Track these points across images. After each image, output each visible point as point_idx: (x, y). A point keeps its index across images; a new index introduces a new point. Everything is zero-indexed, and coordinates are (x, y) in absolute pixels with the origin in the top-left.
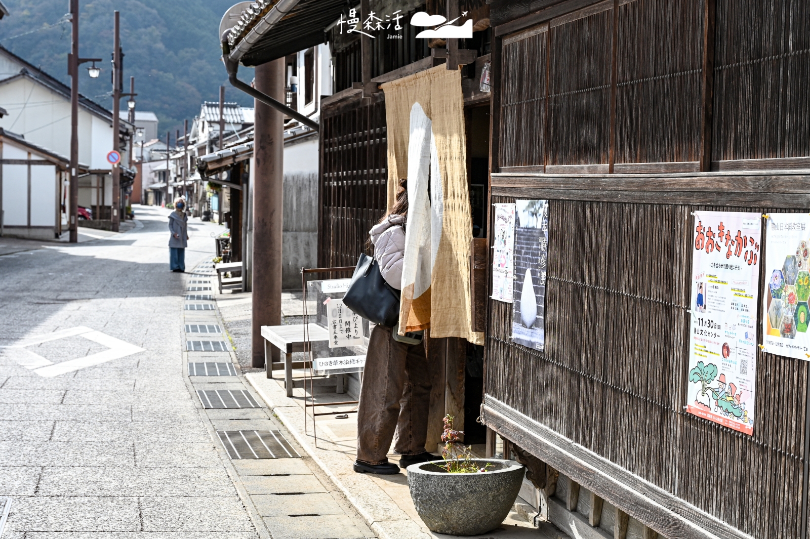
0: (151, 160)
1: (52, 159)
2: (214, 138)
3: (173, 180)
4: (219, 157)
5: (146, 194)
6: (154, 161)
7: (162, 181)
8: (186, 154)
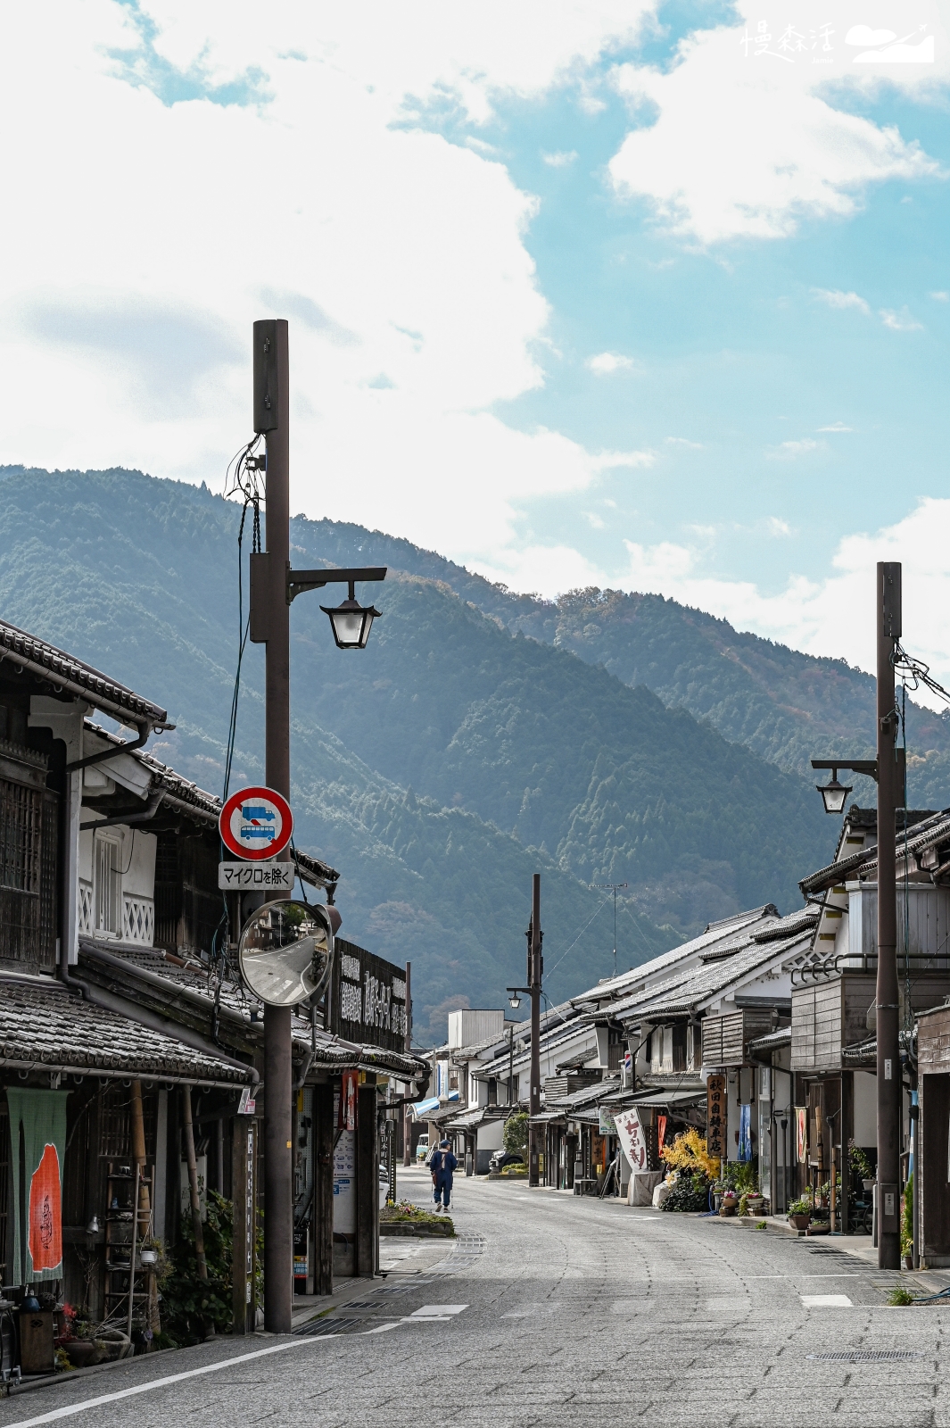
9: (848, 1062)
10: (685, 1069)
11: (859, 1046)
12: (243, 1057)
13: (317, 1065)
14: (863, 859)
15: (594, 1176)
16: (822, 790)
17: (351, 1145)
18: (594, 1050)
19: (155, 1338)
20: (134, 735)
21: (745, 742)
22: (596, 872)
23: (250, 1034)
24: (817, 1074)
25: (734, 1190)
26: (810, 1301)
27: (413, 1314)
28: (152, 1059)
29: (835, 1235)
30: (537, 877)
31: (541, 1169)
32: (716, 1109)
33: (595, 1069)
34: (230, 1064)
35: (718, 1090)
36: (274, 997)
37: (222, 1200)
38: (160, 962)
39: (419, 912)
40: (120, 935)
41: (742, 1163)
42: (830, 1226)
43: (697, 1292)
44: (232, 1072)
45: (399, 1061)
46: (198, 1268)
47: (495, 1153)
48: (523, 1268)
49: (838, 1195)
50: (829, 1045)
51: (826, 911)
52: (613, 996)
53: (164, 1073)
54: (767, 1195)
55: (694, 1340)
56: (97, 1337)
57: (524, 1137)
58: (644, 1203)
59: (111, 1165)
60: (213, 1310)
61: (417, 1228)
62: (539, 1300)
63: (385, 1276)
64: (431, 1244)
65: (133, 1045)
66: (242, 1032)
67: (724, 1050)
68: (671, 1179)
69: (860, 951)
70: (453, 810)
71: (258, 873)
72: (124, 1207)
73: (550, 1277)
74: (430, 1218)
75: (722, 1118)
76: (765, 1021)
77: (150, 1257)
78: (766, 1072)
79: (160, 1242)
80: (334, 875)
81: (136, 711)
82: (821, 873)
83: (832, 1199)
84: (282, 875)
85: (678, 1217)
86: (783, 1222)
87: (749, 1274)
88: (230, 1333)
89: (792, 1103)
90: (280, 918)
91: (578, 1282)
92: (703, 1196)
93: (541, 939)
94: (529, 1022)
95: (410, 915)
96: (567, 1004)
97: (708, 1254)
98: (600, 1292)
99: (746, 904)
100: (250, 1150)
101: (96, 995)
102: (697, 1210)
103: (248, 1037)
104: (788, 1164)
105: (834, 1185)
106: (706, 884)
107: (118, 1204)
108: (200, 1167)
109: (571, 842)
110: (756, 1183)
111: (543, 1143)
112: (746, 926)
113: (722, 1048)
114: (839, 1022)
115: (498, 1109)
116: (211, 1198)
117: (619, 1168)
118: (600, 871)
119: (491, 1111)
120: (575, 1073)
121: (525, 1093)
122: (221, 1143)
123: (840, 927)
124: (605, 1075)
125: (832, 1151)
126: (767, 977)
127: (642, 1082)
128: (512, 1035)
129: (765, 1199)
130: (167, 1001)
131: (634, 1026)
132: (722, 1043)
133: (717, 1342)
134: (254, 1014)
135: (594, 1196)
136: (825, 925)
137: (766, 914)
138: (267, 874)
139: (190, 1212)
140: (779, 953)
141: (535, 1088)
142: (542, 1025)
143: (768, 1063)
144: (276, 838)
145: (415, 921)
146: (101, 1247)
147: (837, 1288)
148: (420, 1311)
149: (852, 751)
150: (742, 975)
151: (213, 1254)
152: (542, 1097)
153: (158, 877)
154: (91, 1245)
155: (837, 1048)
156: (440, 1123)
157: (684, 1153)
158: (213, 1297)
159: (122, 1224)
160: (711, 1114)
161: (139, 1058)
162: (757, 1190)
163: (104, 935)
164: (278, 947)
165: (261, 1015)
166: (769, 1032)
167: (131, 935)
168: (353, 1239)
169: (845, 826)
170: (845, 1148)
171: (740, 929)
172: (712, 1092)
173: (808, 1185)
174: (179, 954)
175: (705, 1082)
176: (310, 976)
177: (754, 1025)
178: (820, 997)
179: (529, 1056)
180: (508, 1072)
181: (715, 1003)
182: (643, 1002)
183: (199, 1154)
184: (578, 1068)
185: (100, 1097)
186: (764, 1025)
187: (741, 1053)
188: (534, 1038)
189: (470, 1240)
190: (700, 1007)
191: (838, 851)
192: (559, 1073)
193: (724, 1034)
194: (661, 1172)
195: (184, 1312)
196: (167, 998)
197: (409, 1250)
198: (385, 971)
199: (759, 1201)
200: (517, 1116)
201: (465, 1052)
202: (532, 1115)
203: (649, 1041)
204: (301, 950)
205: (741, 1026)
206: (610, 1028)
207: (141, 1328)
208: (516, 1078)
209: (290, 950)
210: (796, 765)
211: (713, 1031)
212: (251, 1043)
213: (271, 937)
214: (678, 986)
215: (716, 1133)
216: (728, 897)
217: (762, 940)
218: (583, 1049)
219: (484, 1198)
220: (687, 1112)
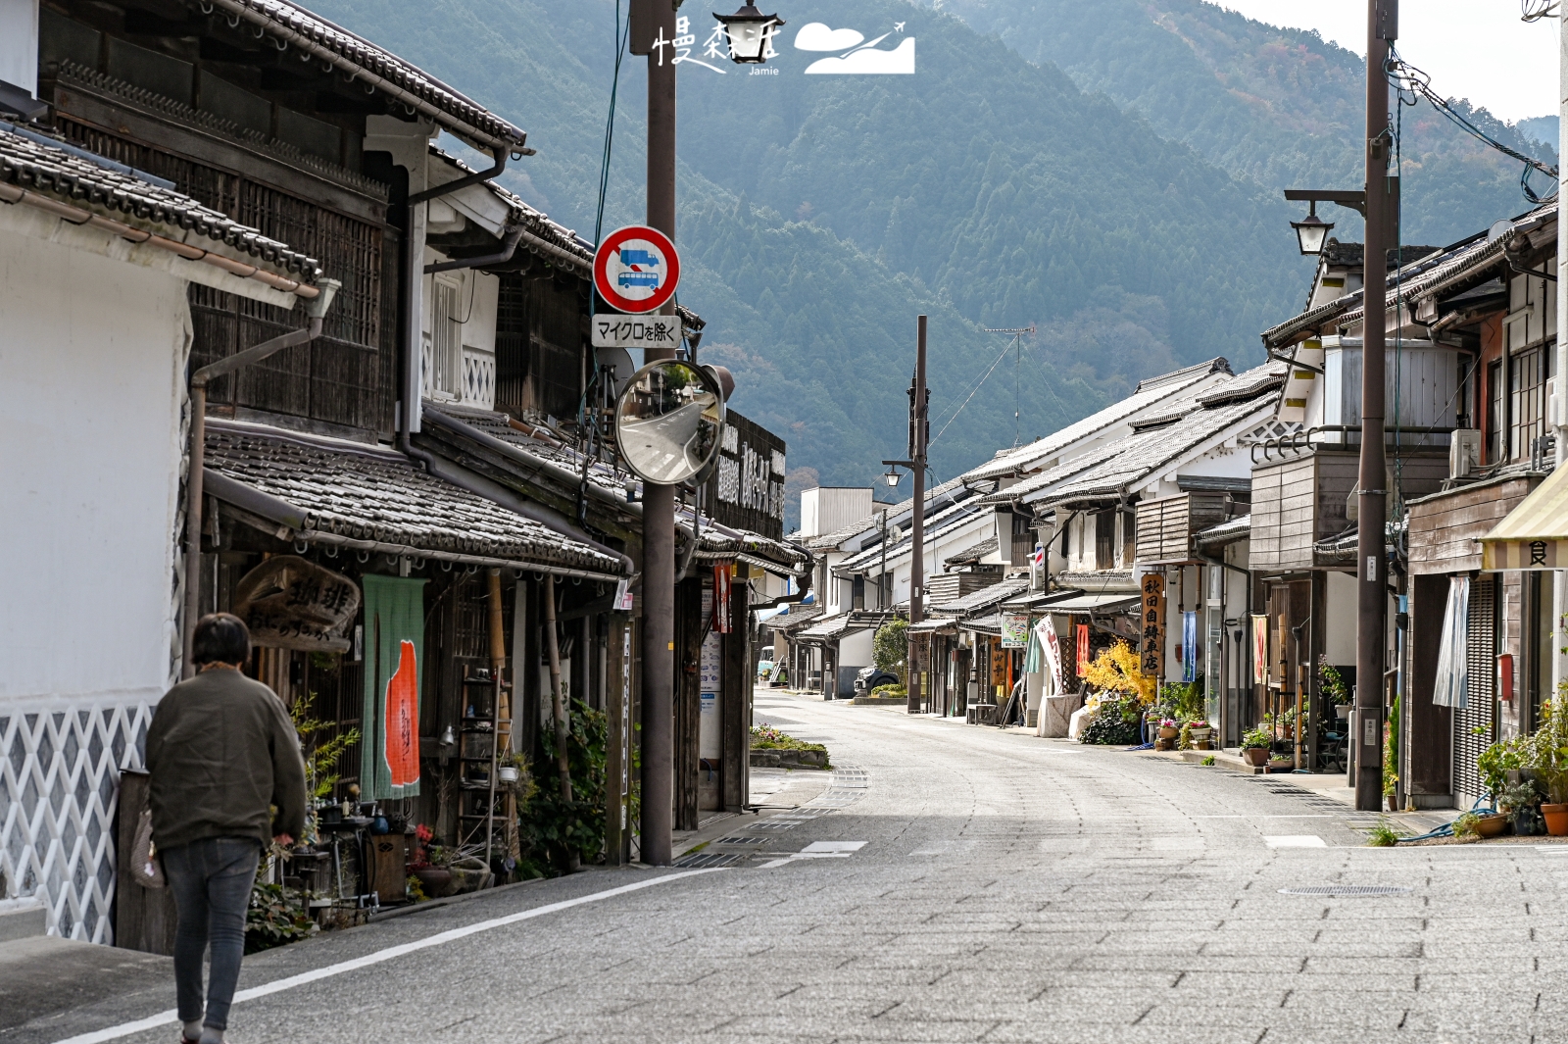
9: (1321, 559)
10: (1112, 566)
11: (1336, 540)
12: (614, 544)
13: (700, 554)
14: (1343, 307)
15: (992, 699)
16: (1297, 226)
17: (716, 652)
18: (992, 542)
19: (517, 869)
20: (487, 162)
21: (1184, 139)
22: (986, 307)
23: (623, 517)
24: (1282, 574)
25: (1173, 718)
26: (1273, 842)
27: (803, 850)
28: (522, 544)
29: (1299, 773)
30: (923, 320)
31: (923, 691)
32: (1152, 616)
33: (995, 566)
34: (600, 551)
35: (1155, 593)
36: (653, 473)
37: (589, 711)
38: (506, 430)
39: (754, 358)
40: (458, 397)
41: (1185, 685)
42: (1294, 763)
43: (1138, 831)
44: (605, 560)
45: (779, 551)
46: (561, 789)
47: (862, 671)
48: (922, 804)
49: (1304, 723)
50: (1298, 538)
51: (1296, 371)
52: (1018, 473)
53: (533, 561)
54: (1214, 724)
55: (1146, 874)
56: (453, 865)
57: (901, 651)
58: (1060, 733)
59: (467, 667)
60: (579, 839)
61: (783, 758)
62: (950, 837)
63: (756, 811)
64: (802, 776)
65: (499, 528)
66: (613, 514)
67: (1164, 544)
68: (1093, 703)
69: (1338, 423)
70: (799, 224)
71: (638, 329)
72: (481, 716)
73: (957, 814)
74: (799, 745)
75: (1160, 628)
76: (1215, 508)
77: (510, 774)
78: (1216, 570)
79: (520, 758)
80: (698, 324)
81: (491, 134)
82: (1290, 324)
83: (1297, 729)
84: (666, 330)
85: (1104, 750)
86: (1234, 756)
87: (1199, 813)
88: (603, 863)
89: (1248, 610)
90: (661, 380)
91: (994, 821)
92: (1134, 725)
93: (927, 399)
94: (910, 503)
95: (742, 361)
96: (957, 481)
97: (1145, 791)
98: (1022, 830)
99: (1184, 356)
100: (626, 652)
101: (441, 468)
102: (1125, 742)
103: (620, 519)
104: (1242, 686)
105: (1299, 713)
106: (1130, 327)
107: (474, 712)
108: (564, 671)
109: (953, 268)
110: (1201, 709)
111: (926, 659)
112: (1190, 385)
113: (1162, 541)
114: (1311, 510)
115: (866, 614)
116: (575, 707)
117: (1025, 690)
118: (991, 308)
119: (857, 617)
120: (969, 569)
121: (902, 594)
122: (587, 645)
123: (1311, 391)
124: (1007, 572)
125: (1299, 670)
126: (1218, 452)
127: (1056, 583)
128: (885, 520)
129: (1213, 730)
130: (525, 477)
131: (1046, 512)
132: (1162, 534)
133: (1175, 876)
134: (631, 494)
135: (992, 725)
136: (1294, 388)
137: (1214, 370)
138: (648, 328)
139: (552, 724)
140: (1234, 422)
141: (917, 589)
142: (927, 505)
143: (1219, 559)
144: (660, 287)
145: (749, 371)
146: (454, 762)
147: (1306, 829)
148: (810, 848)
149: (1325, 153)
150: (1187, 449)
151: (579, 773)
152: (926, 599)
153: (500, 327)
154: (444, 761)
155: (1308, 542)
156: (789, 633)
157: (1109, 671)
158: (579, 823)
159: (477, 735)
160: (1145, 624)
161: (509, 543)
162: (1202, 717)
163: (443, 397)
164: (658, 414)
165: (638, 495)
166: (1220, 521)
167: (471, 397)
168: (718, 765)
169: (1321, 264)
170: (1315, 666)
171: (1181, 389)
172: (1147, 596)
173: (1267, 711)
174: (525, 419)
175: (1138, 584)
176: (695, 450)
177: (1202, 512)
178: (1287, 478)
179: (910, 546)
180: (879, 568)
181: (1151, 484)
182: (1057, 481)
183: (563, 657)
184: (972, 564)
185: (455, 588)
186: (1215, 512)
187: (1186, 547)
188: (916, 524)
189: (849, 773)
190: (1133, 489)
191: (1311, 296)
192: (947, 570)
193: (1164, 523)
194: (1079, 694)
195: (545, 841)
196: (525, 473)
197: (778, 783)
198: (764, 442)
199: (1205, 731)
200: (891, 624)
201: (823, 541)
202: (913, 622)
203: (1066, 531)
204: (684, 418)
205: (1187, 513)
206: (1014, 514)
207: (501, 856)
208: (890, 575)
209: (671, 418)
210: (1250, 170)
211: (1150, 520)
212: (625, 527)
213: (649, 403)
214: (1103, 461)
215: (1152, 646)
216: (1158, 343)
217: (1211, 405)
218: (976, 540)
219: (855, 726)
220: (1113, 621)
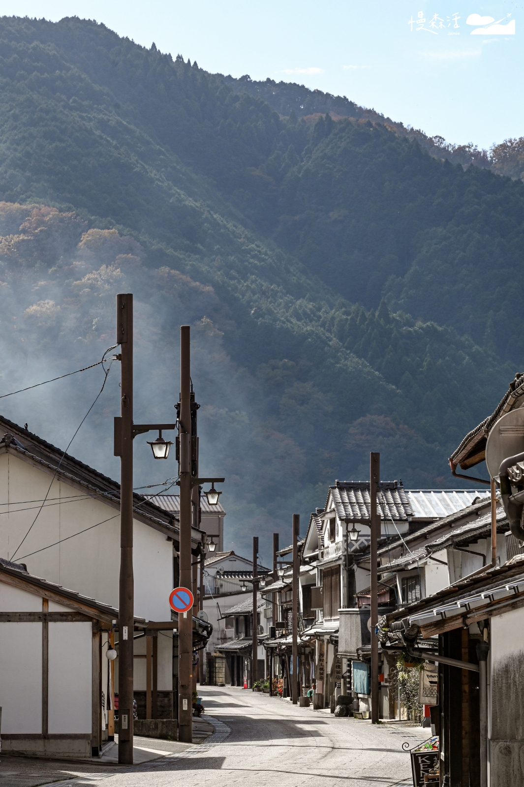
0: (218, 594)
1: (85, 609)
2: (356, 551)
3: (266, 633)
4: (439, 618)
5: (211, 661)
6: (225, 595)
7: (243, 636)
8: (296, 581)
